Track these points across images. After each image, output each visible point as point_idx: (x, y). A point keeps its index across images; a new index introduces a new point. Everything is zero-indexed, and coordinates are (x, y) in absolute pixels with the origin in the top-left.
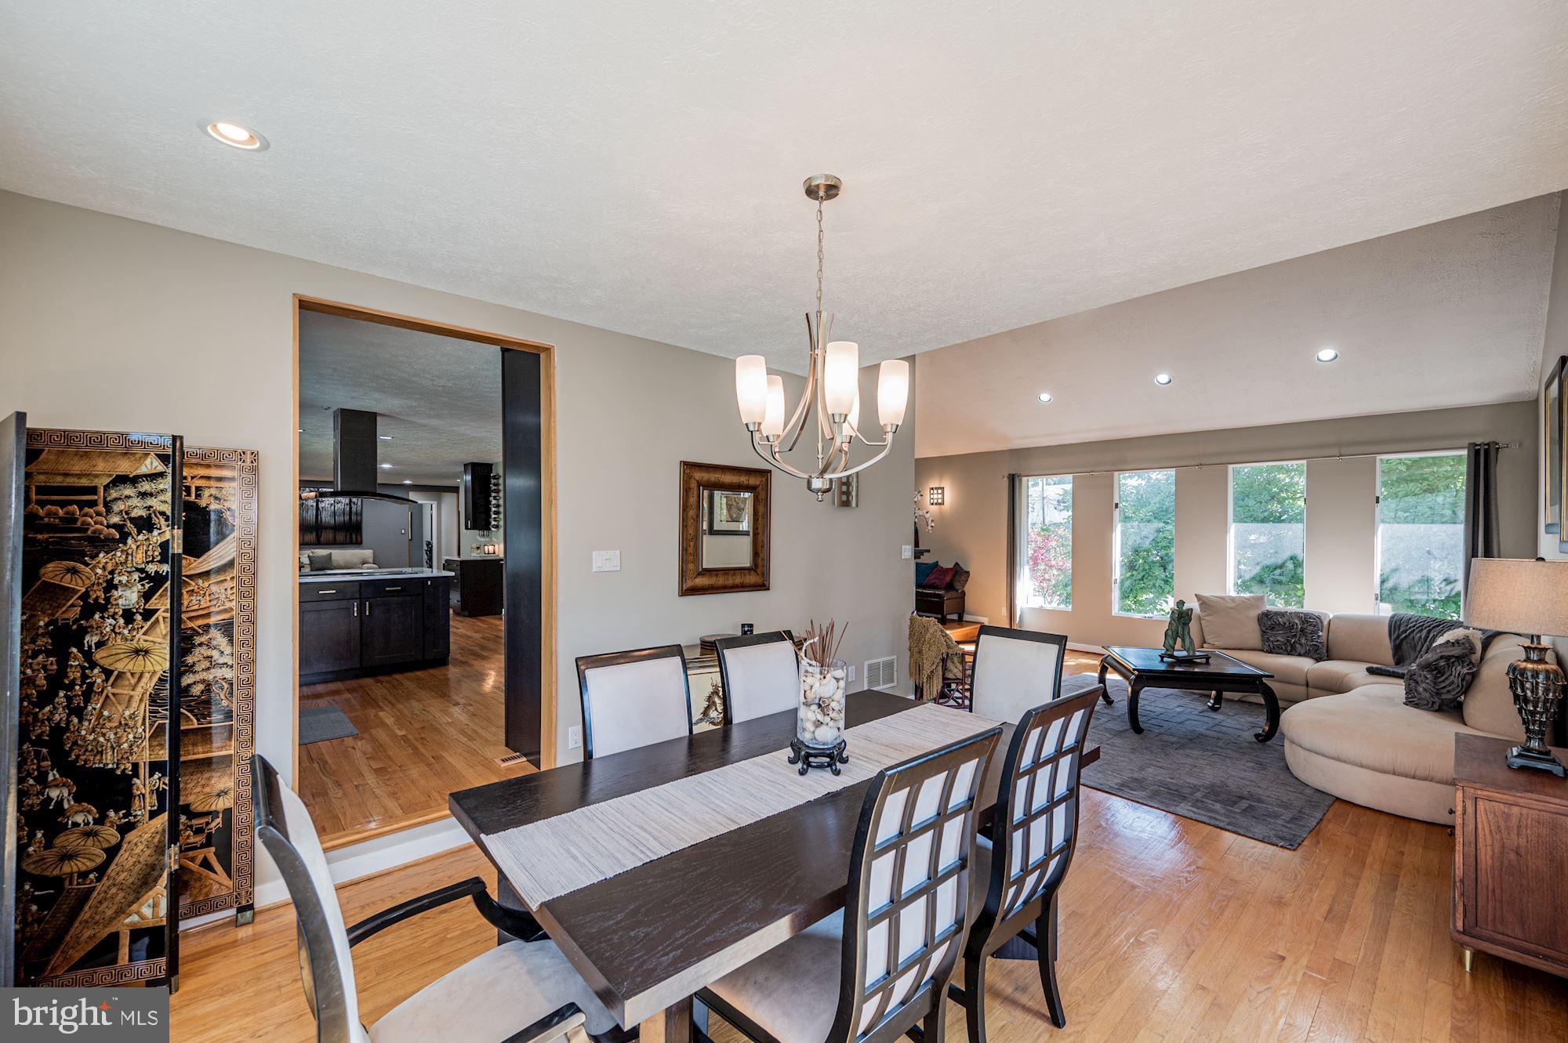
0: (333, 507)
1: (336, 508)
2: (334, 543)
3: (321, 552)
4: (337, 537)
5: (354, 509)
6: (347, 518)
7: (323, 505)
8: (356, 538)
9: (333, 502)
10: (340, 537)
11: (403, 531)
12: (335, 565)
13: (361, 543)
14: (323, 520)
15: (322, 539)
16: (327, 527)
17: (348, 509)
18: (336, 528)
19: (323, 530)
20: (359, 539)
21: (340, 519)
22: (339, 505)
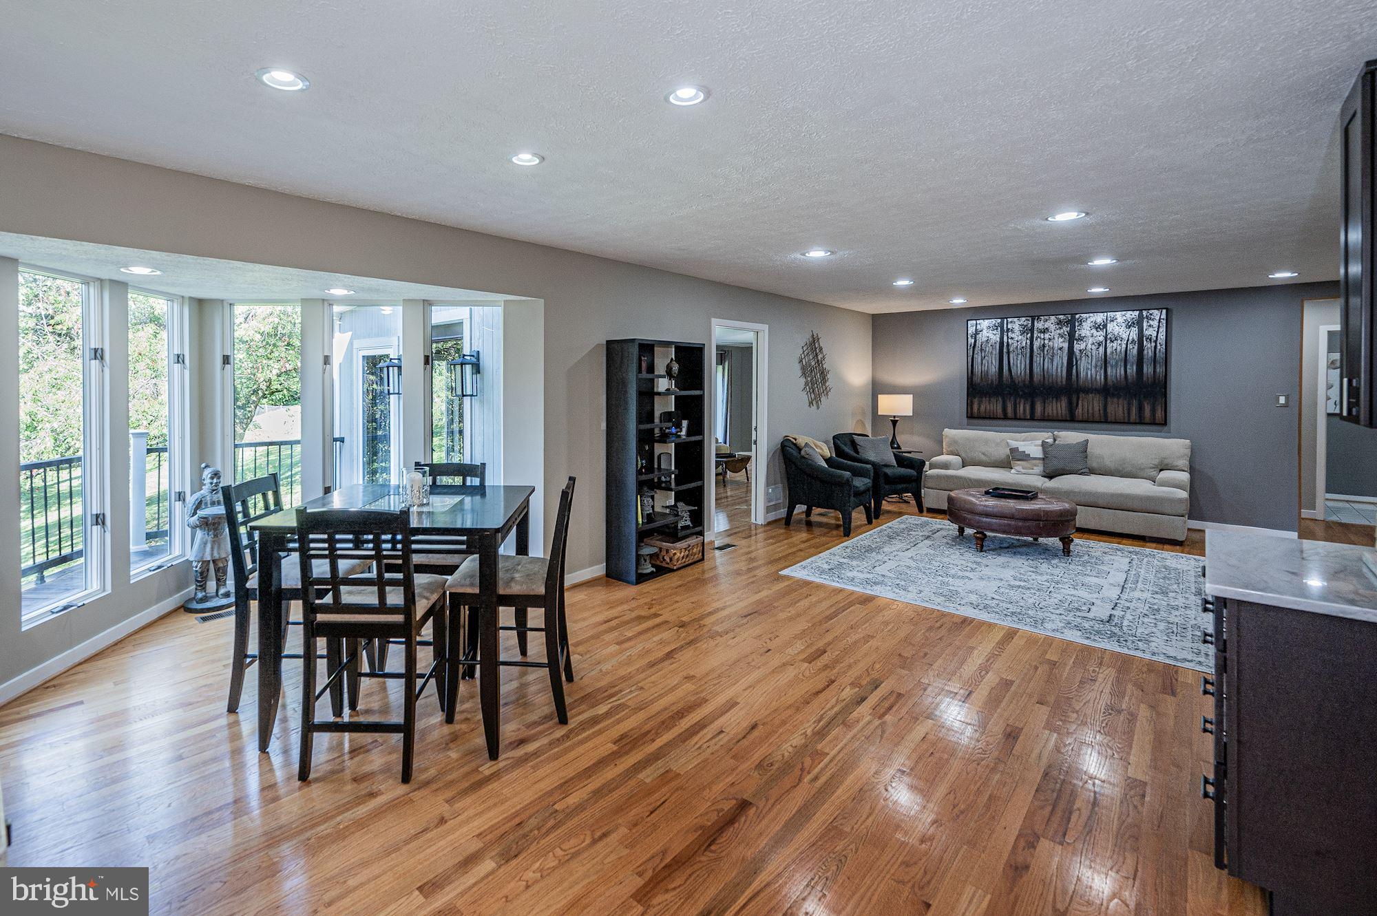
0: (1101, 349)
1: (1109, 351)
2: (1103, 421)
3: (1070, 437)
4: (1109, 410)
5: (1148, 352)
6: (1132, 370)
7: (1083, 346)
8: (1153, 411)
9: (1101, 339)
10: (1117, 408)
11: (1282, 400)
12: (1095, 465)
13: (1165, 423)
14: (1082, 374)
15: (1079, 412)
16: (1087, 390)
17: (1135, 351)
18: (1107, 391)
19: (1082, 395)
20: (1159, 414)
21: (1116, 372)
22: (1115, 345)
